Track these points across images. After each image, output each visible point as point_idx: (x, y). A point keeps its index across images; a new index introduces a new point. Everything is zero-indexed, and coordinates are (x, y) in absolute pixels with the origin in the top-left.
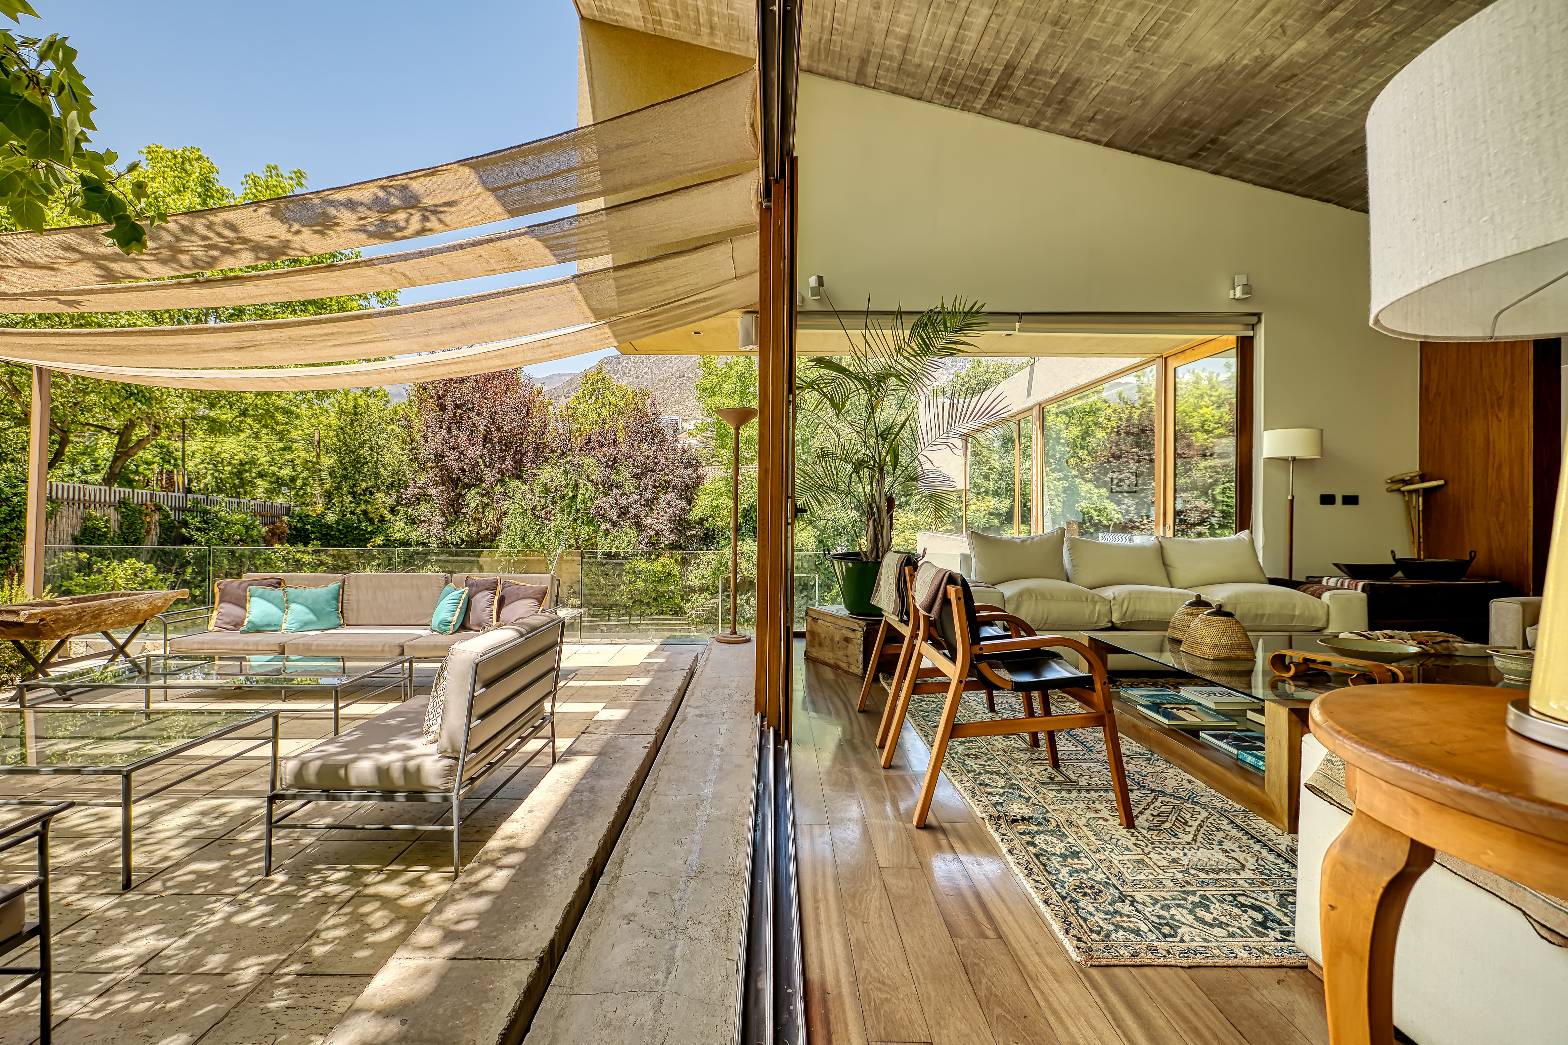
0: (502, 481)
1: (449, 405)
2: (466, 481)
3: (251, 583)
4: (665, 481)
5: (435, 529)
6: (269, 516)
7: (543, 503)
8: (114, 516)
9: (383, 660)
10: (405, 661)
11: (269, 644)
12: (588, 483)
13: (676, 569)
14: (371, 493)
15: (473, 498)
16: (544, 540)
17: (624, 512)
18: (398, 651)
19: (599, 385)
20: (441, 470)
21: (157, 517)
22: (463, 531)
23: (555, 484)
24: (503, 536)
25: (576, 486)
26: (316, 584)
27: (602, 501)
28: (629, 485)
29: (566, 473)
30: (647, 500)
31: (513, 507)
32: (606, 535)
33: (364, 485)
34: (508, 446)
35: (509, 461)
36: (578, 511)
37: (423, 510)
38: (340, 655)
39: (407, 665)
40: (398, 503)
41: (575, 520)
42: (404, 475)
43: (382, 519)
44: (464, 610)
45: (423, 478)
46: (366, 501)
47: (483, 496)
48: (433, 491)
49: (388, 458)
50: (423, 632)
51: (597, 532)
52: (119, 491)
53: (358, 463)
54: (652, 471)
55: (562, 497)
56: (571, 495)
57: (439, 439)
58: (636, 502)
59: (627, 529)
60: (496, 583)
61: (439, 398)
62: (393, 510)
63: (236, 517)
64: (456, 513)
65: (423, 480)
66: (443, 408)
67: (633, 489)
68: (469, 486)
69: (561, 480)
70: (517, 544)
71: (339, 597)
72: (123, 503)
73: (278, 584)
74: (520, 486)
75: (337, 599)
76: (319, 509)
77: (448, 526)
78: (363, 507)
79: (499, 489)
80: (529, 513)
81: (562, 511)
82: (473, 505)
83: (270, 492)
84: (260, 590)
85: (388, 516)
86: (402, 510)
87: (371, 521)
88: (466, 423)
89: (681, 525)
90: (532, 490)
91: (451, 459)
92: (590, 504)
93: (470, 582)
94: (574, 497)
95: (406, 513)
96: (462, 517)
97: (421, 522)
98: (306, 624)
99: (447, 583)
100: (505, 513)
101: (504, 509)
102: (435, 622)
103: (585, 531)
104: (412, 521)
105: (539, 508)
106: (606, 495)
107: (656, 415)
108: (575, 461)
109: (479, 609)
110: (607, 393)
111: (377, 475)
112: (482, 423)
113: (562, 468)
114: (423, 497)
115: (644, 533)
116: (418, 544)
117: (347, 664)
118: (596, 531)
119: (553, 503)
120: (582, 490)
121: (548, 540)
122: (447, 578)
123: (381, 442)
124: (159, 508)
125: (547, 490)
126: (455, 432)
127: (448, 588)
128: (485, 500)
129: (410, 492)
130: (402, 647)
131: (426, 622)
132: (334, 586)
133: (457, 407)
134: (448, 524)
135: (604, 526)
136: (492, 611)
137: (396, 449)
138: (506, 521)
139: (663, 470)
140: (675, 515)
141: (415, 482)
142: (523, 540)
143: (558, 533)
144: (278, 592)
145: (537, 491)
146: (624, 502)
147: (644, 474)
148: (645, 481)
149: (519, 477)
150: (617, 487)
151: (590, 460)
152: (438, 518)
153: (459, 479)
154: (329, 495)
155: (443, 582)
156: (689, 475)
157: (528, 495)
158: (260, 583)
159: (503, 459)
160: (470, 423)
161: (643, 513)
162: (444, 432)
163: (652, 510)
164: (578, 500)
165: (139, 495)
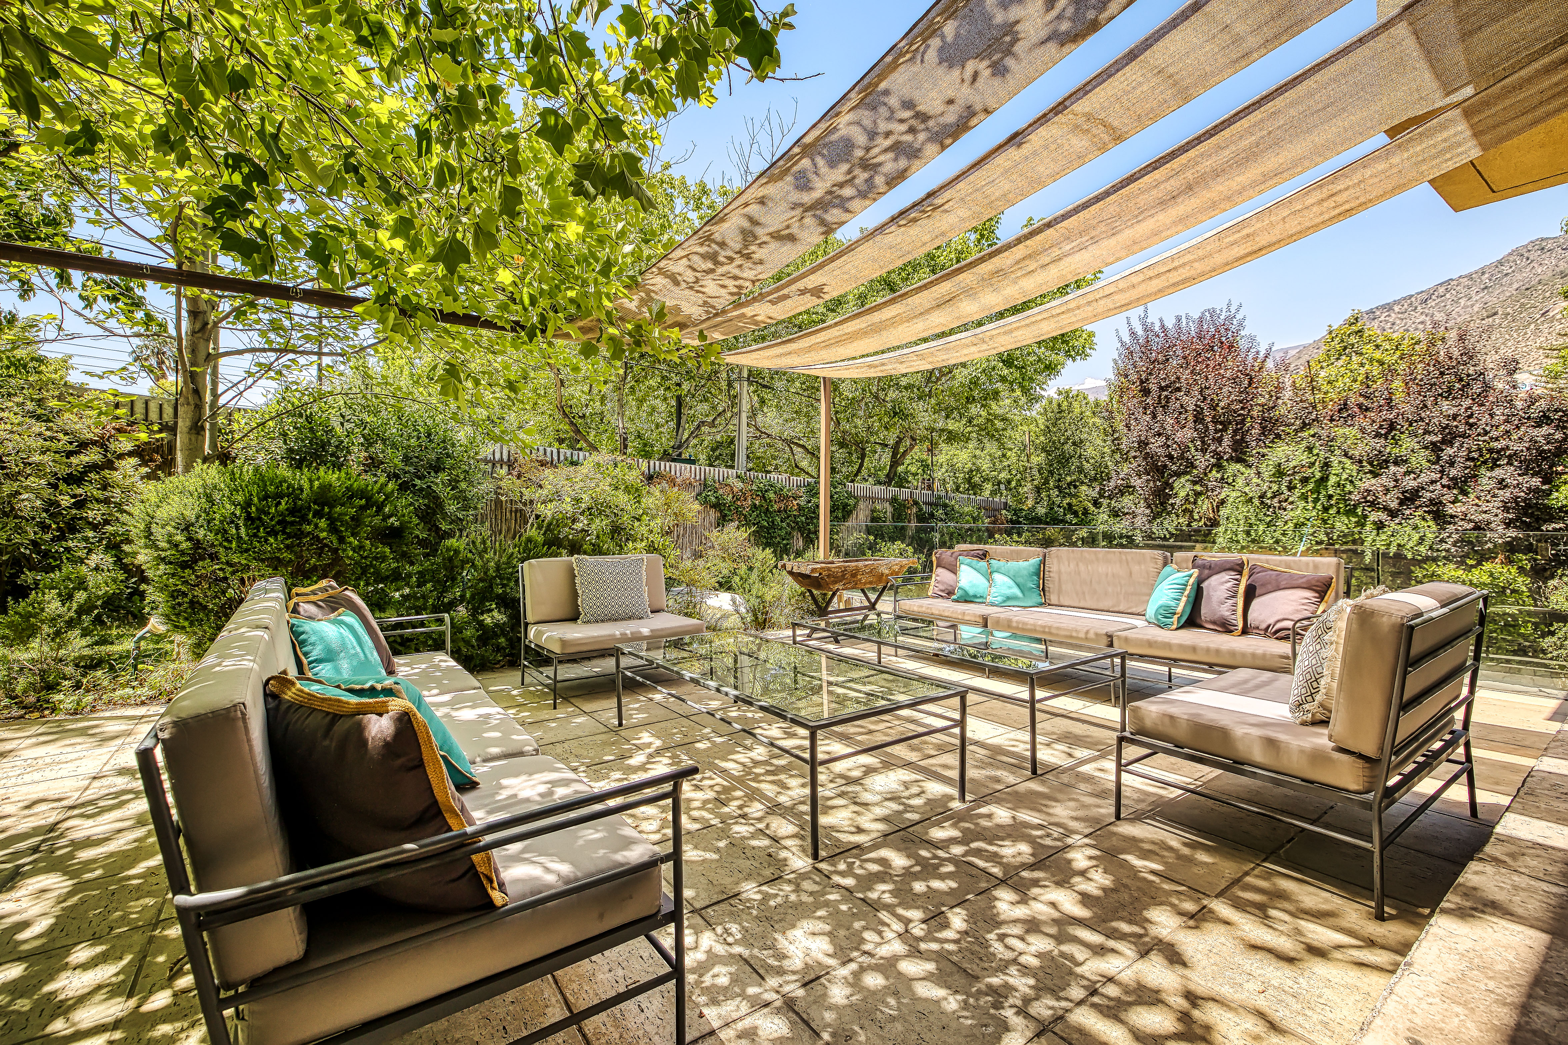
0: (1219, 466)
1: (1153, 387)
2: (1174, 468)
3: (962, 553)
4: (1491, 451)
5: (1139, 521)
6: (992, 511)
7: (1275, 487)
8: (889, 509)
9: (1090, 649)
10: (1116, 655)
11: (975, 615)
12: (1344, 460)
13: (1522, 583)
14: (1075, 487)
15: (1182, 487)
16: (1277, 535)
17: (1410, 498)
18: (1105, 641)
19: (1353, 340)
20: (1145, 459)
21: (914, 510)
22: (1171, 524)
23: (1293, 463)
24: (1221, 529)
25: (1327, 465)
26: (1017, 557)
27: (1369, 483)
28: (1420, 459)
29: (1310, 449)
30: (1454, 479)
31: (1234, 494)
32: (1378, 529)
33: (1069, 479)
34: (1225, 425)
35: (1227, 441)
36: (1330, 497)
37: (1127, 501)
38: (1043, 637)
39: (1117, 661)
40: (1101, 496)
41: (1326, 509)
42: (1107, 467)
43: (1086, 512)
44: (1192, 599)
45: (1125, 469)
46: (1070, 495)
47: (1195, 483)
48: (1137, 482)
49: (1090, 451)
50: (1139, 622)
51: (1363, 525)
52: (893, 490)
53: (1064, 460)
54: (1464, 435)
55: (1305, 481)
56: (1318, 475)
57: (1142, 426)
58: (1433, 482)
59: (1417, 521)
60: (1242, 565)
61: (1142, 382)
62: (1096, 504)
63: (966, 509)
64: (1162, 504)
65: (1126, 470)
66: (1146, 392)
67: (1426, 464)
68: (1178, 474)
69: (1304, 458)
70: (1240, 537)
71: (1040, 572)
72: (894, 500)
73: (984, 556)
74: (1243, 469)
75: (1038, 575)
76: (1030, 503)
77: (1154, 518)
78: (1068, 500)
79: (1215, 474)
80: (1256, 502)
81: (1304, 497)
82: (1182, 494)
83: (993, 493)
84: (967, 560)
85: (1092, 508)
86: (1105, 502)
87: (1075, 514)
88: (1174, 405)
89: (1531, 516)
90: (1259, 474)
91: (1156, 445)
92: (1349, 487)
93: (1199, 562)
94: (1324, 479)
95: (1109, 505)
96: (1169, 508)
97: (1125, 514)
98: (1008, 598)
99: (1165, 564)
100: (1223, 502)
101: (1222, 496)
102: (1151, 611)
103: (1342, 524)
104: (1115, 514)
105: (1269, 495)
106: (1376, 475)
107: (1469, 355)
108: (1324, 433)
109: (1215, 599)
110: (1368, 349)
111: (1081, 470)
112: (1190, 403)
113: (1304, 444)
114: (1126, 489)
115: (1451, 528)
116: (1121, 537)
117: (1051, 649)
118: (1361, 524)
119: (1291, 488)
120: (1335, 469)
121: (1284, 534)
122: (1165, 558)
123: (1084, 436)
124: (916, 503)
125: (1280, 472)
126: (1160, 417)
127: (1167, 569)
128: (1198, 488)
129: (1112, 484)
130: (1110, 637)
131: (1139, 610)
132: (1034, 561)
133: (1162, 389)
134: (1155, 516)
135: (1374, 516)
136: (1235, 605)
137: (1099, 442)
138: (1224, 512)
139: (1486, 433)
140: (1515, 499)
141: (1118, 473)
142: (1248, 533)
143: (1298, 526)
144: (983, 564)
145: (1266, 475)
146: (1410, 483)
147: (1448, 441)
148: (1450, 451)
149: (1239, 460)
150: (1396, 463)
151: (1347, 430)
152: (1142, 509)
153: (1165, 466)
154: (1038, 490)
155: (1160, 562)
156: (1547, 437)
157: (1255, 480)
158: (968, 554)
159: (1220, 441)
160: (1178, 405)
161: (1449, 497)
162: (1148, 418)
163: (1465, 493)
164: (1330, 483)
165: (904, 494)
